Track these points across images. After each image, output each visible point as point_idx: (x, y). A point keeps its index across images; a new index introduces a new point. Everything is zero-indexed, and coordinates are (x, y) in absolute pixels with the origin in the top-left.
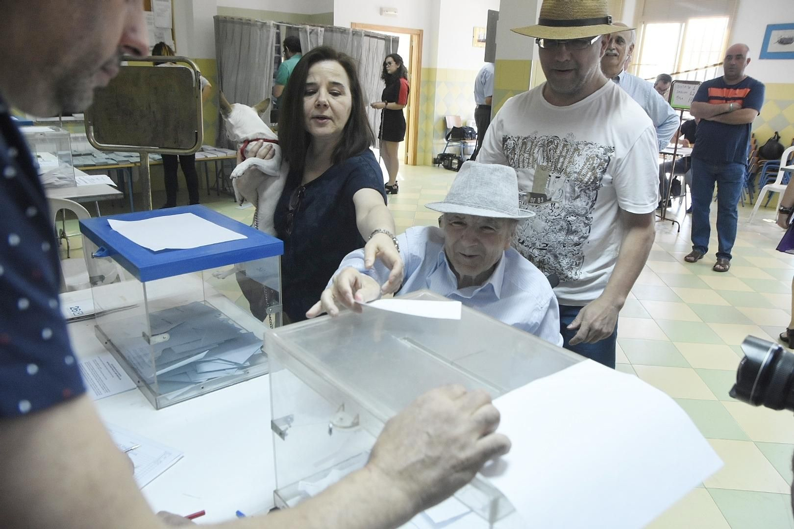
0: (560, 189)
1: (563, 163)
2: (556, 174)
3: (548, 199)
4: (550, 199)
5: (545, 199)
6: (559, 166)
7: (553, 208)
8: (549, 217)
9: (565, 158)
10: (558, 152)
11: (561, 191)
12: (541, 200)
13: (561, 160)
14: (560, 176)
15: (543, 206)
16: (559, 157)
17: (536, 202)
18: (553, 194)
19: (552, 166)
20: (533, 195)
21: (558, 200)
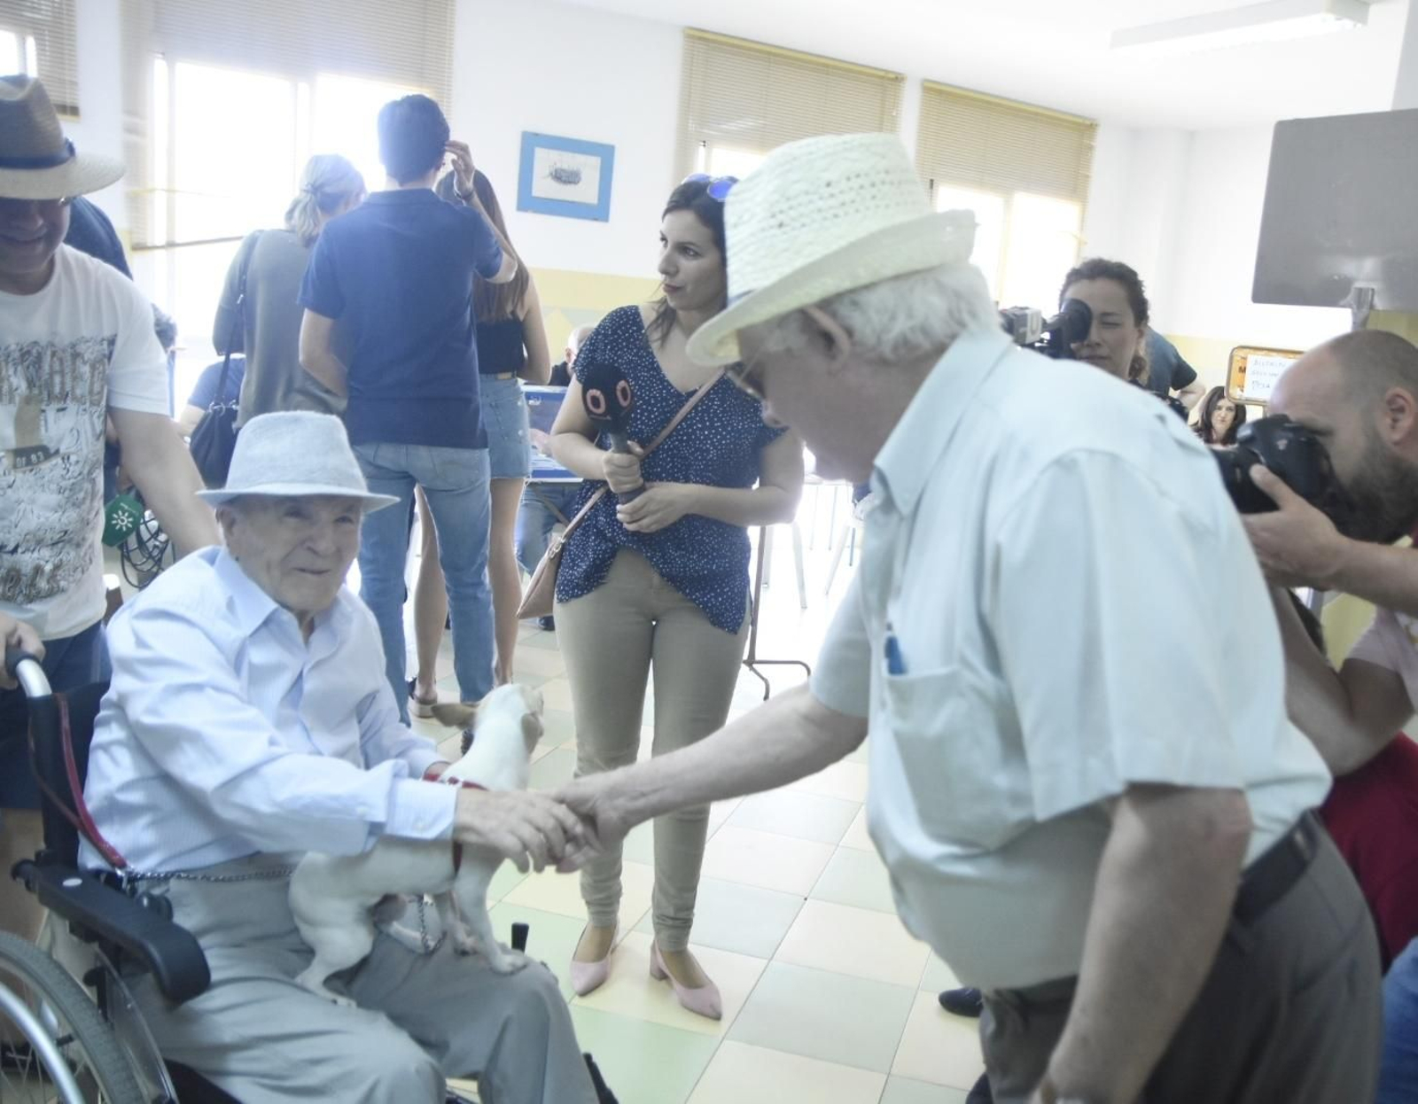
0: (72, 430)
1: (63, 383)
2: (55, 406)
3: (52, 451)
4: (57, 452)
5: (46, 453)
6: (57, 389)
7: (68, 466)
8: (63, 484)
9: (62, 373)
10: (46, 367)
11: (75, 432)
12: (38, 457)
13: (57, 379)
14: (65, 406)
15: (46, 466)
16: (51, 375)
17: (29, 463)
18: (60, 440)
19: (41, 393)
20: (19, 453)
21: (73, 450)
